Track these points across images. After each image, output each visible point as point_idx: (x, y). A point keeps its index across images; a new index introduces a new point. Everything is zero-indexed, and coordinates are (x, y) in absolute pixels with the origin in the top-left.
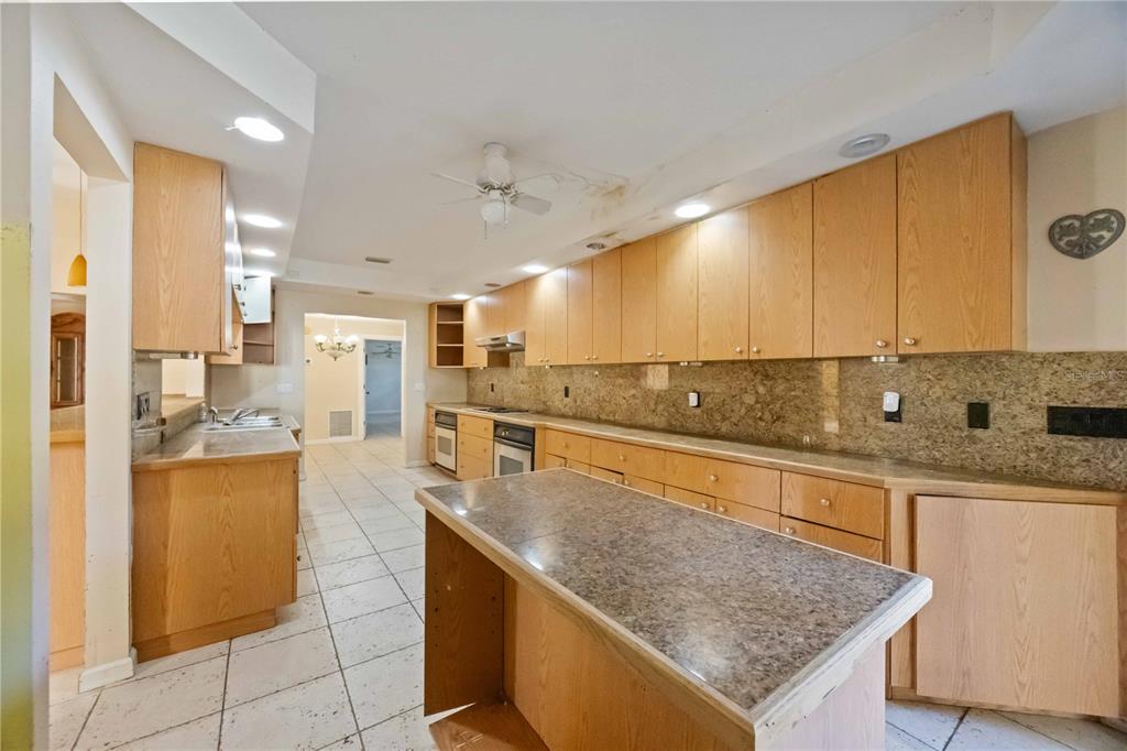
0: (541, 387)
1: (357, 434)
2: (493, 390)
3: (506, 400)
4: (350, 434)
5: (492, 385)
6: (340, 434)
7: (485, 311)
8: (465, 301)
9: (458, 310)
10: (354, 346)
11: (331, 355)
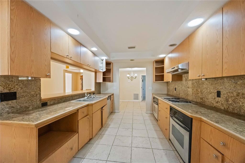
0: (199, 90)
1: (140, 100)
2: (175, 90)
3: (181, 95)
4: (138, 99)
5: (175, 88)
6: (136, 99)
7: (171, 59)
8: (165, 57)
9: (162, 62)
10: (136, 77)
11: (131, 80)
